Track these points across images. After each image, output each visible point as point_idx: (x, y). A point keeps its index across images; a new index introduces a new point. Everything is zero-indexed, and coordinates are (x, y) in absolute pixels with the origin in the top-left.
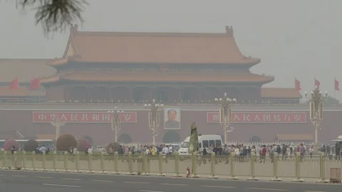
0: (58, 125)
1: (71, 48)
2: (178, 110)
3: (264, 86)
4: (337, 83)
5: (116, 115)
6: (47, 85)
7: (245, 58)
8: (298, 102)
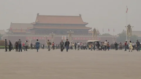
0: (30, 40)
1: (37, 20)
2: (66, 36)
3: (89, 30)
4: (109, 30)
5: (46, 38)
6: (31, 30)
7: (84, 23)
8: (99, 35)
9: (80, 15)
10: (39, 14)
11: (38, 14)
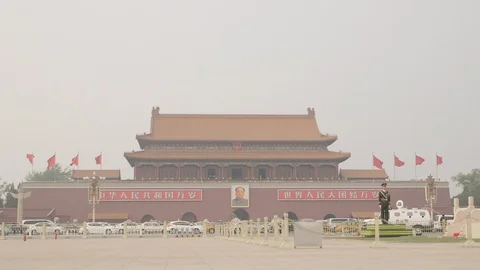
7: (322, 136)
9: (311, 113)
10: (158, 108)
11: (155, 112)
